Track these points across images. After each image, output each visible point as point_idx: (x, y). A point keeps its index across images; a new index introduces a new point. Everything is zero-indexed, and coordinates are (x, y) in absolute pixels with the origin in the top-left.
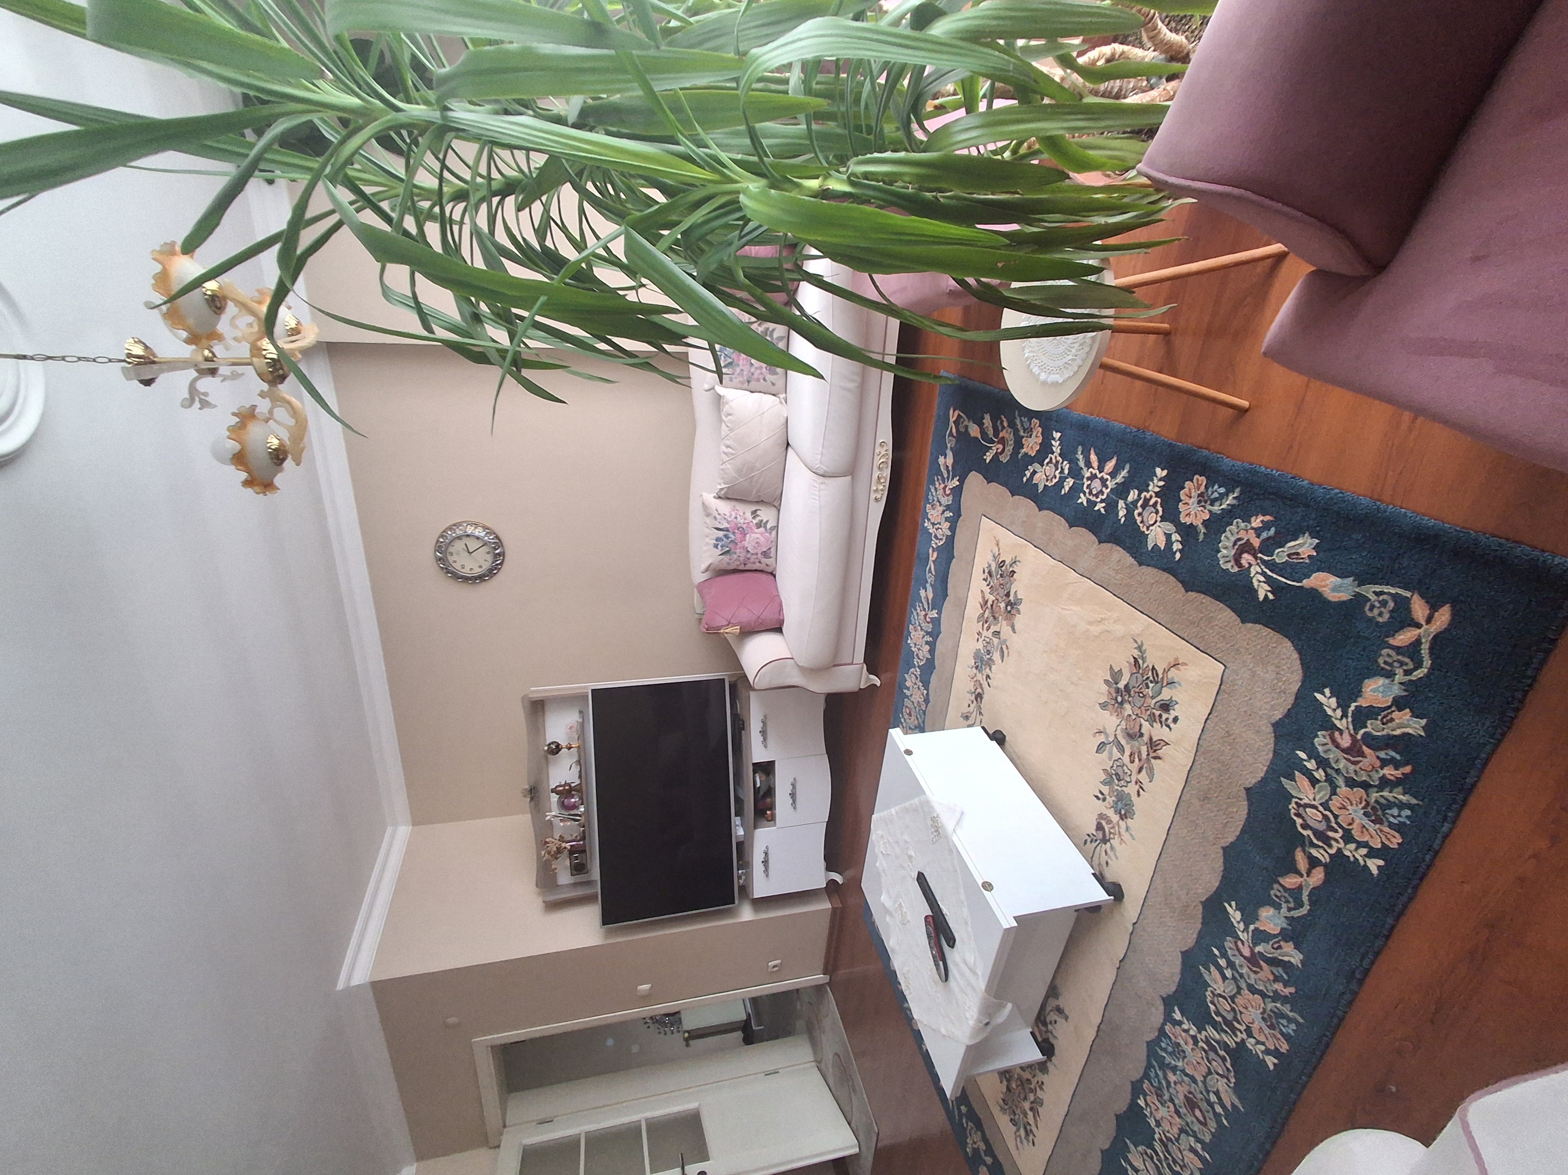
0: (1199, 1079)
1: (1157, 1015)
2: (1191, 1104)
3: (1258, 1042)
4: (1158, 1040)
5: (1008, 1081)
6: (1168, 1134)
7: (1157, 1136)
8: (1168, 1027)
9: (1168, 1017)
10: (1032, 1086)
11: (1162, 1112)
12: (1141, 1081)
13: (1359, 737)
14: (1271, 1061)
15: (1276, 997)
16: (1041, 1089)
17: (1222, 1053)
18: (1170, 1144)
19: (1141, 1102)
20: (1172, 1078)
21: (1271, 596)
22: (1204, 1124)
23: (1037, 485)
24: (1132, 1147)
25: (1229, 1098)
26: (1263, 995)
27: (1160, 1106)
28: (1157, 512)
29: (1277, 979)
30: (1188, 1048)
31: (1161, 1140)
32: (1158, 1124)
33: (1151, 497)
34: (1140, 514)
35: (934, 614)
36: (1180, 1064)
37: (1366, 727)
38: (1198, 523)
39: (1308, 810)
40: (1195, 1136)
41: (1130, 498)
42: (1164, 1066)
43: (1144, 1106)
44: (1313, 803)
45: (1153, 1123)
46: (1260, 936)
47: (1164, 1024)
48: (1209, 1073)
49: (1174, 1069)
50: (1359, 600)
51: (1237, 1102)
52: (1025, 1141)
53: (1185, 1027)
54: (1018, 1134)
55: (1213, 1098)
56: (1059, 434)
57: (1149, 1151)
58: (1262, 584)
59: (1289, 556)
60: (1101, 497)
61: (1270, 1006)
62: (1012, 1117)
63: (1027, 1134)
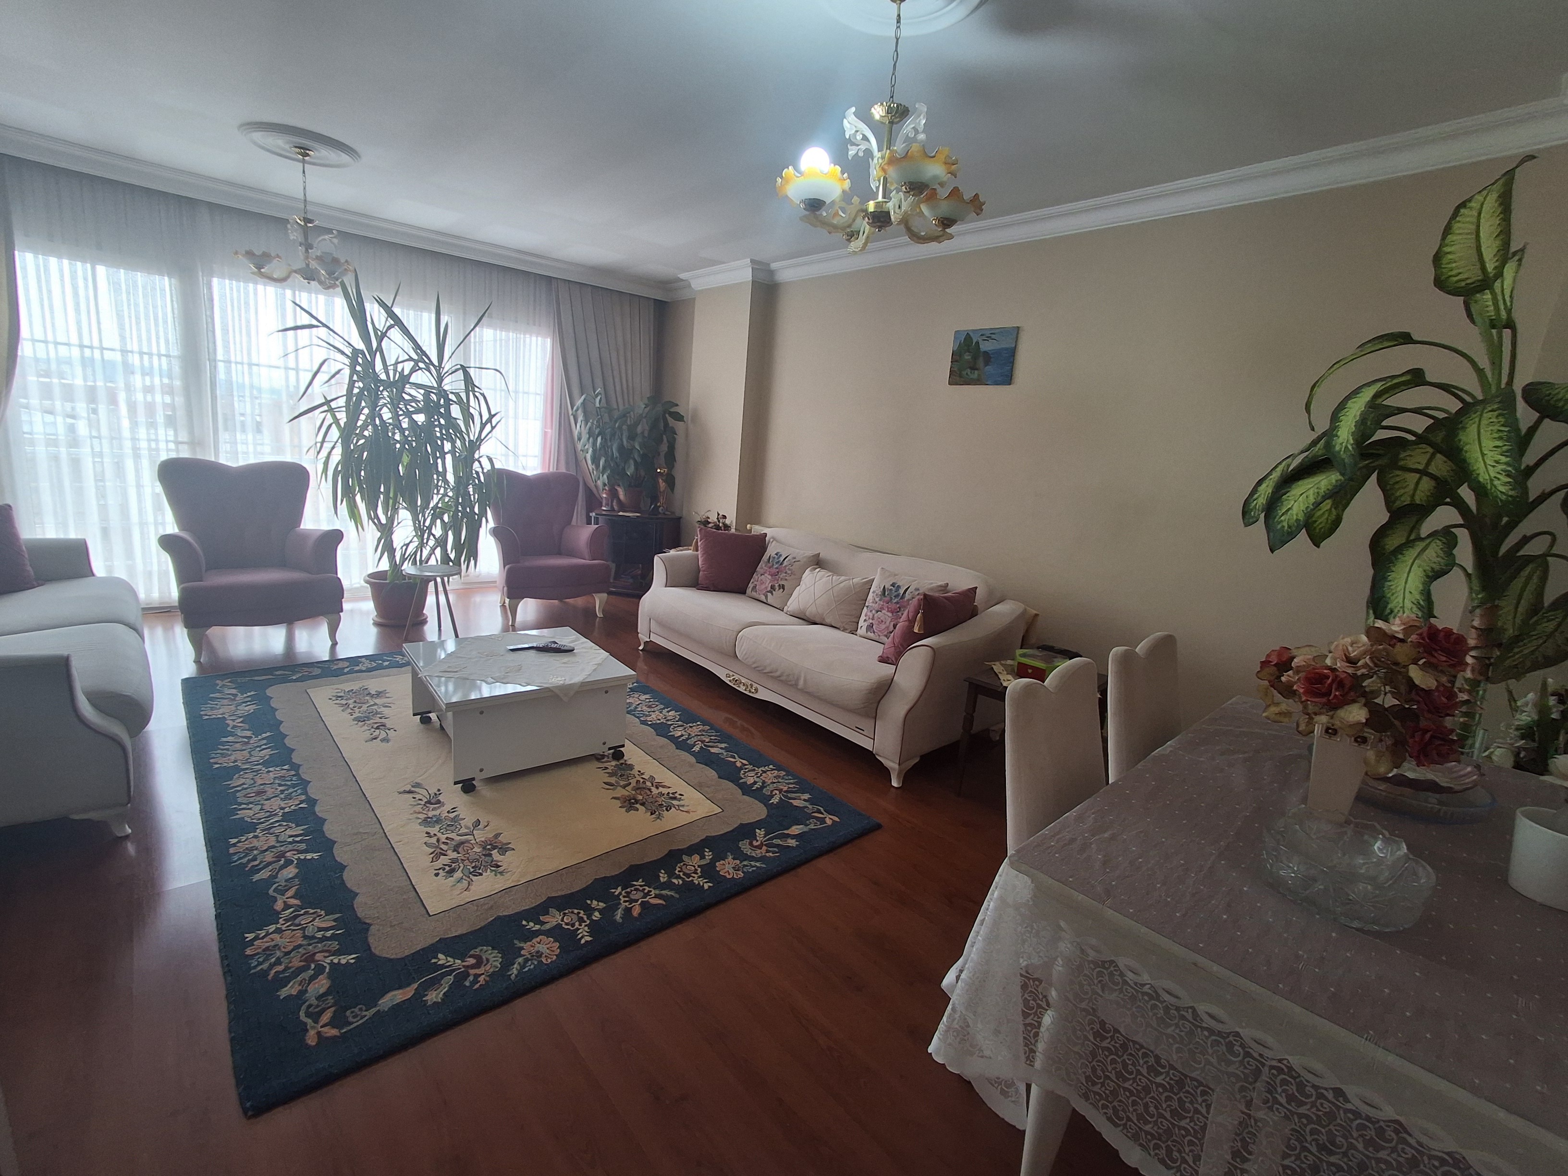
2: (650, 707)
5: (637, 802)
7: (664, 722)
10: (642, 780)
11: (653, 716)
12: (641, 721)
16: (643, 774)
19: (650, 723)
20: (639, 709)
22: (657, 706)
25: (647, 696)
31: (666, 721)
32: (659, 720)
40: (662, 709)
45: (658, 722)
52: (682, 803)
54: (677, 807)
57: (672, 727)
62: (664, 809)
63: (675, 798)
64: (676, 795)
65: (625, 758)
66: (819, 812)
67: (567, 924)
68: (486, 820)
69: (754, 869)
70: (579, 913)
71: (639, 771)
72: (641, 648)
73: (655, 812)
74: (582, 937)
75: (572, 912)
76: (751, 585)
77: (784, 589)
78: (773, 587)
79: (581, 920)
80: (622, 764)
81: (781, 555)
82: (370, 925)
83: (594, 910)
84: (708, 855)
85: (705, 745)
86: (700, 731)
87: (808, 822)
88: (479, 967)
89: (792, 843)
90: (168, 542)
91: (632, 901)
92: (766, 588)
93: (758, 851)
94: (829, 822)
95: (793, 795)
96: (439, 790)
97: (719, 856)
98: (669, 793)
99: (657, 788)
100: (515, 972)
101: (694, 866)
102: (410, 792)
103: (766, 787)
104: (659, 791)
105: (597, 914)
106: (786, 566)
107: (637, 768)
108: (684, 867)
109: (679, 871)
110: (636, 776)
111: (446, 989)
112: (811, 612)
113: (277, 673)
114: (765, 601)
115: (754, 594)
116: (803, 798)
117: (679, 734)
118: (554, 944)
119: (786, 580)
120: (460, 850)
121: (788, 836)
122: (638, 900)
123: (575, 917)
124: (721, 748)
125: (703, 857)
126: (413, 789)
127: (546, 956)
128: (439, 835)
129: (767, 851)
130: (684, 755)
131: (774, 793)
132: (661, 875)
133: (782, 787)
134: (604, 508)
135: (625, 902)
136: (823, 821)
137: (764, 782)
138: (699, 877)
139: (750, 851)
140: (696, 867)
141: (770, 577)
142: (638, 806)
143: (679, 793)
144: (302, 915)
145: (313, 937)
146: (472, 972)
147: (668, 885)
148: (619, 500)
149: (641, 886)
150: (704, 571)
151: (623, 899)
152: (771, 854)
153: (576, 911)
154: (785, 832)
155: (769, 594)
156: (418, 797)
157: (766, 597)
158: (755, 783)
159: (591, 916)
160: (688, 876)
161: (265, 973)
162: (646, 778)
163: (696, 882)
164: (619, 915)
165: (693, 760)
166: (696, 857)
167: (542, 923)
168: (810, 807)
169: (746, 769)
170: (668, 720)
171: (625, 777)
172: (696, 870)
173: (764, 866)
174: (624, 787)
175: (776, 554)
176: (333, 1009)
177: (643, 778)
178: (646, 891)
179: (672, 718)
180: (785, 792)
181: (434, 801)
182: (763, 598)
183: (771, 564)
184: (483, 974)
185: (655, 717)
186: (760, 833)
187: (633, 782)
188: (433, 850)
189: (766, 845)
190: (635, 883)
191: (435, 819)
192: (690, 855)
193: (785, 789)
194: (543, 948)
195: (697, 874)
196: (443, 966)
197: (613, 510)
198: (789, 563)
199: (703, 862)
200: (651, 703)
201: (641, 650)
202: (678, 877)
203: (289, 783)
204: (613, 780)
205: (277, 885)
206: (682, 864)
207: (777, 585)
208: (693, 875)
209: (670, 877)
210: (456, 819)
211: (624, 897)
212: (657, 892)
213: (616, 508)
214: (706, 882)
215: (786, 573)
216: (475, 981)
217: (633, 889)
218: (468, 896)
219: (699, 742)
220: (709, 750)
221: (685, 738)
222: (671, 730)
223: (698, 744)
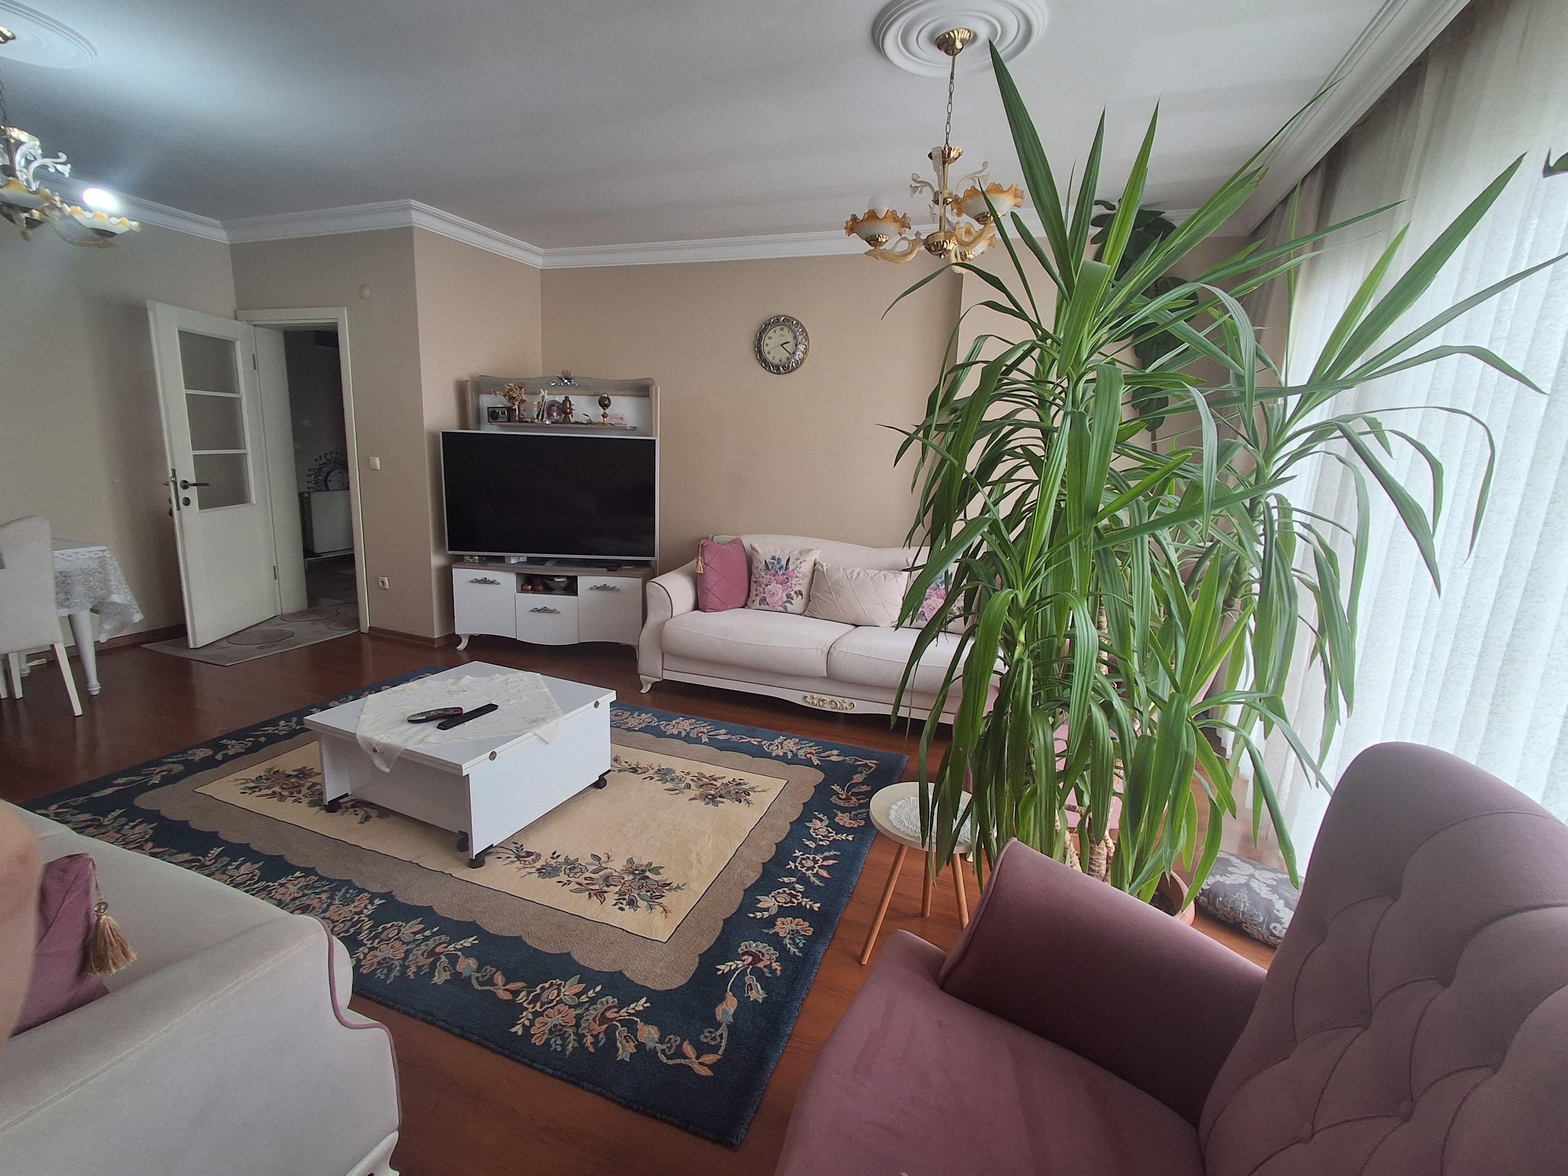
1: (376, 888)
3: (365, 955)
4: (355, 888)
5: (296, 776)
6: (274, 892)
7: (271, 884)
8: (366, 895)
9: (373, 896)
10: (295, 795)
11: (293, 889)
12: (316, 875)
13: (614, 1023)
15: (404, 968)
16: (295, 801)
17: (352, 930)
19: (298, 874)
20: (324, 896)
21: (719, 973)
23: (811, 822)
24: (257, 866)
26: (405, 959)
27: (298, 886)
28: (785, 903)
29: (419, 968)
30: (351, 908)
32: (282, 885)
33: (798, 900)
34: (784, 891)
35: (705, 739)
36: (337, 902)
37: (622, 1027)
38: (777, 929)
39: (556, 991)
41: (797, 886)
42: (333, 891)
43: (296, 875)
44: (562, 995)
45: (283, 881)
46: (453, 959)
47: (369, 893)
49: (331, 898)
50: (717, 1025)
52: (244, 786)
53: (369, 907)
54: (249, 781)
56: (851, 839)
57: (256, 878)
58: (729, 968)
59: (750, 984)
60: (799, 866)
61: (397, 963)
62: (264, 777)
63: (250, 788)
69: (176, 756)
71: (299, 801)
73: (273, 772)
80: (323, 803)
84: (219, 756)
85: (199, 861)
87: (84, 802)
89: (120, 781)
91: (287, 726)
93: (164, 769)
94: (53, 807)
95: (83, 825)
97: (208, 758)
98: (259, 790)
99: (274, 792)
101: (234, 749)
103: (119, 826)
104: (271, 790)
107: (303, 803)
108: (243, 747)
109: (248, 744)
110: (301, 796)
116: (70, 825)
117: (242, 870)
121: (121, 785)
122: (281, 727)
125: (225, 754)
129: (154, 770)
130: (236, 836)
131: (112, 821)
132: (264, 740)
137: (117, 829)
138: (230, 744)
139: (173, 767)
140: (232, 749)
142: (292, 772)
143: (248, 793)
147: (257, 736)
149: (281, 732)
151: (293, 725)
154: (121, 788)
160: (240, 743)
162: (288, 796)
163: (233, 741)
165: (222, 835)
166: (231, 753)
168: (66, 817)
170: (263, 889)
173: (165, 760)
177: (293, 797)
178: (276, 731)
186: (153, 783)
187: (304, 790)
192: (237, 754)
202: (249, 741)
206: (246, 748)
208: (236, 744)
209: (256, 740)
214: (224, 743)
217: (287, 730)
219: (208, 863)
220: (192, 855)
221: (233, 863)
222: (257, 871)
223: (210, 860)
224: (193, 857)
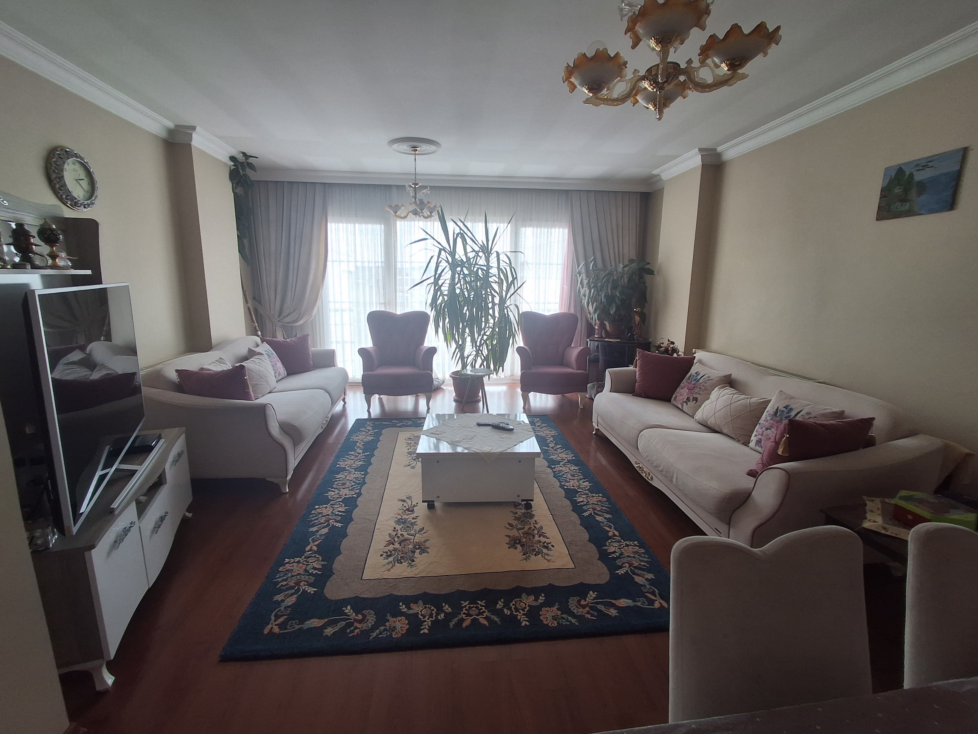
0: (569, 471)
1: (549, 470)
2: (573, 476)
3: (569, 458)
4: (555, 474)
7: (576, 489)
8: (554, 470)
9: (552, 469)
10: (533, 528)
11: (571, 483)
12: (561, 484)
14: (574, 458)
15: (564, 451)
16: (537, 523)
17: (567, 464)
18: (580, 487)
19: (566, 487)
20: (565, 476)
22: (579, 476)
25: (576, 468)
26: (562, 452)
29: (561, 449)
30: (561, 469)
31: (578, 488)
32: (574, 486)
36: (563, 472)
40: (581, 479)
42: (561, 476)
45: (572, 488)
46: (553, 448)
48: (569, 468)
49: (564, 475)
51: (578, 467)
52: (549, 552)
53: (557, 466)
55: (575, 471)
57: (579, 494)
61: (564, 453)
62: (534, 553)
63: (547, 547)
64: (550, 545)
65: (532, 509)
66: (653, 593)
67: (422, 615)
68: (427, 529)
69: (568, 623)
70: (433, 610)
71: (536, 521)
72: (594, 433)
73: (527, 553)
74: (424, 629)
75: (430, 608)
76: (674, 396)
77: (697, 401)
78: (688, 399)
79: (431, 616)
80: (528, 513)
81: (699, 374)
82: (334, 574)
83: (443, 611)
84: (542, 599)
85: (594, 513)
86: (597, 501)
87: (637, 599)
88: (360, 623)
89: (613, 612)
90: (363, 352)
91: (468, 615)
92: (683, 399)
93: (581, 610)
94: (657, 605)
95: (639, 572)
96: (417, 503)
97: (548, 604)
98: (545, 542)
99: (540, 536)
100: (375, 634)
101: (526, 604)
102: (404, 501)
103: (621, 558)
104: (540, 539)
105: (442, 615)
106: (701, 383)
107: (535, 518)
108: (518, 603)
109: (513, 605)
110: (532, 524)
111: (337, 629)
112: (711, 422)
113: (394, 421)
114: (681, 408)
115: (675, 403)
116: (646, 576)
117: (582, 500)
118: (405, 626)
119: (699, 394)
120: (402, 544)
121: (614, 606)
122: (473, 616)
123: (429, 611)
124: (605, 518)
125: (536, 599)
126: (406, 500)
127: (397, 632)
128: (399, 531)
129: (588, 613)
130: (574, 517)
131: (624, 566)
132: (500, 603)
133: (634, 562)
134: (596, 336)
135: (464, 614)
136: (652, 602)
137: (622, 554)
138: (523, 614)
139: (575, 607)
140: (527, 605)
141: (687, 391)
142: (518, 546)
143: (551, 544)
144: (313, 557)
145: (308, 571)
146: (356, 624)
147: (500, 613)
148: (606, 331)
149: (482, 606)
150: (638, 382)
151: (464, 611)
152: (589, 616)
153: (432, 608)
154: (613, 601)
155: (685, 404)
156: (405, 504)
157: (682, 406)
158: (614, 552)
159: (438, 615)
160: (517, 610)
161: (278, 583)
162: (537, 527)
163: (519, 617)
164: (453, 623)
165: (579, 522)
166: (532, 598)
167: (409, 608)
168: (648, 587)
169: (614, 539)
171: (524, 523)
172: (526, 608)
173: (577, 624)
174: (518, 529)
175: (696, 373)
176: (286, 617)
177: (535, 527)
178: (482, 611)
179: (583, 486)
180: (635, 567)
181: (411, 510)
182: (680, 406)
183: (690, 381)
184: (359, 628)
185: (572, 484)
186: (592, 595)
187: (527, 528)
188: (390, 539)
189: (590, 607)
190: (479, 602)
191: (404, 521)
192: (528, 594)
193: (636, 564)
194: (398, 625)
195: (524, 611)
196: (346, 614)
197: (602, 337)
198: (703, 381)
199: (535, 604)
200: (575, 473)
201: (594, 434)
202: (510, 609)
203: (358, 482)
204: (514, 523)
205: (315, 536)
206: (518, 599)
207: (691, 397)
208: (520, 611)
209: (504, 606)
210: (413, 524)
211: (466, 610)
212: (489, 615)
213: (603, 335)
214: (526, 620)
215: (700, 388)
216: (352, 632)
217: (475, 606)
218: (387, 575)
219: (591, 509)
220: (595, 517)
221: (583, 504)
222: (577, 496)
223: (590, 510)
224: (595, 516)
